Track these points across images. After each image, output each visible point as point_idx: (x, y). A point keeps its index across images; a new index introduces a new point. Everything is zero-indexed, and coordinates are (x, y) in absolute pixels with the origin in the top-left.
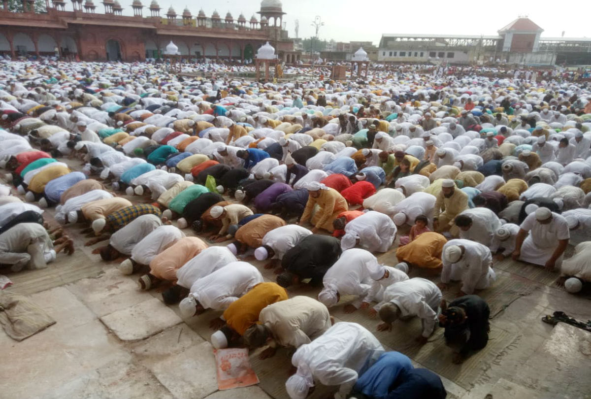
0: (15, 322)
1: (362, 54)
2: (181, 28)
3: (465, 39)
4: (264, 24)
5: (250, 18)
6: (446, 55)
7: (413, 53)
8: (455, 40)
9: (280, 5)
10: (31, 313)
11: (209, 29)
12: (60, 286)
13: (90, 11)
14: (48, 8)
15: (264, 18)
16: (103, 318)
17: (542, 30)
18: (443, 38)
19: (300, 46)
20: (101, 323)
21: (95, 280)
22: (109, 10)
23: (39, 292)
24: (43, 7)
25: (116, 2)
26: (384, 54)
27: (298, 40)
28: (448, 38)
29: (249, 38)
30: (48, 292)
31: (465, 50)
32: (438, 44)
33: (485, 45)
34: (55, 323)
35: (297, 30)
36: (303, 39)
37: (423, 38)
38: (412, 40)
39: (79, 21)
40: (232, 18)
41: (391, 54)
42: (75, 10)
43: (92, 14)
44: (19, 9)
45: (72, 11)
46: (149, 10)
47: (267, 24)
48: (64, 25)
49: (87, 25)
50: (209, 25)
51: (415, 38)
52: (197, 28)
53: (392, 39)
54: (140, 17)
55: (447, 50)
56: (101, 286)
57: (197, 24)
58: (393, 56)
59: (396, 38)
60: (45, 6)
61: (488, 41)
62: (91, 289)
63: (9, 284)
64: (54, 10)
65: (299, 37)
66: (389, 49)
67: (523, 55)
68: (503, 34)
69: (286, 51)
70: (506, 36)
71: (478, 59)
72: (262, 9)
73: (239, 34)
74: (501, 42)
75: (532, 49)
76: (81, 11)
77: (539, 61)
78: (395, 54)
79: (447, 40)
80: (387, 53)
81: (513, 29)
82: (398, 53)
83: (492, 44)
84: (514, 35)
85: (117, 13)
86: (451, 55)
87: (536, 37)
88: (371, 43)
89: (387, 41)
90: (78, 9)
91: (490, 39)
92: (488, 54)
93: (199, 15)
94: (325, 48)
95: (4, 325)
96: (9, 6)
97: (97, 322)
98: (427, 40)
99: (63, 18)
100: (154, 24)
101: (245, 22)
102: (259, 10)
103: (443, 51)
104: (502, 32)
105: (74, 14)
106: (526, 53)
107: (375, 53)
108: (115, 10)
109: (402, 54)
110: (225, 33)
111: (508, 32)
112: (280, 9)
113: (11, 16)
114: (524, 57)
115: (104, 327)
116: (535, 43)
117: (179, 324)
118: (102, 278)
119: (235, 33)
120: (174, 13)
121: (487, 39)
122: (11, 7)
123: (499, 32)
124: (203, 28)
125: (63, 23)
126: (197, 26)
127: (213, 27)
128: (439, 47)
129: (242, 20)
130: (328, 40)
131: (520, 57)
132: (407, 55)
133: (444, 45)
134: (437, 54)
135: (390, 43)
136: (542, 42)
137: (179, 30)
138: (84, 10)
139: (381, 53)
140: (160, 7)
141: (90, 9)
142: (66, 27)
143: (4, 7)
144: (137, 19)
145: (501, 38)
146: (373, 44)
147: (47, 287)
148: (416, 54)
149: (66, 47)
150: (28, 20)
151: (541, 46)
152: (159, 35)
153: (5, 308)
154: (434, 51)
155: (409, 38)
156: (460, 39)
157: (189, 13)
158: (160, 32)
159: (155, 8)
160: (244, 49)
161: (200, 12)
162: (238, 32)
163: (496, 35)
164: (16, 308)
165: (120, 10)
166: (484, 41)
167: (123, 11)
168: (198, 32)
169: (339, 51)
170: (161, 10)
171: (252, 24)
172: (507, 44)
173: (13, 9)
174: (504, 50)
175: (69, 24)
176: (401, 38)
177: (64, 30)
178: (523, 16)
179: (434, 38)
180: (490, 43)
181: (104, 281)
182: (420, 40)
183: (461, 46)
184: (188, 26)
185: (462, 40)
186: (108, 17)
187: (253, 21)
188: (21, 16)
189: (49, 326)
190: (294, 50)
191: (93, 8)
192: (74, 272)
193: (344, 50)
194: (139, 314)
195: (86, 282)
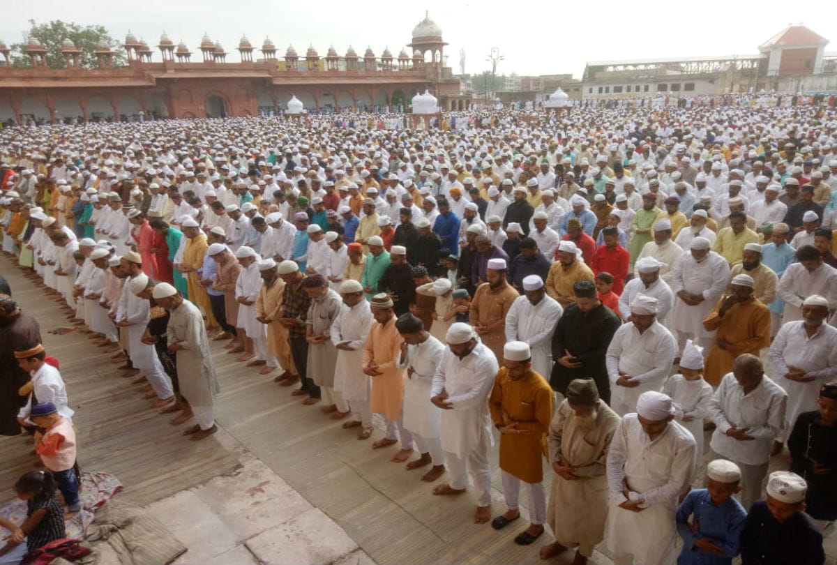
0: (134, 550)
1: (560, 97)
2: (305, 74)
3: (709, 62)
4: (418, 60)
5: (399, 54)
6: (683, 87)
7: (633, 87)
8: (694, 65)
9: (439, 32)
10: (152, 535)
11: (342, 72)
12: (186, 489)
13: (184, 60)
14: (130, 61)
15: (418, 52)
16: (249, 542)
17: (826, 42)
18: (677, 63)
19: (468, 85)
20: (247, 551)
21: (230, 478)
22: (209, 57)
23: (159, 500)
24: (124, 58)
25: (217, 45)
26: (591, 91)
27: (465, 77)
28: (683, 62)
29: (398, 81)
30: (171, 500)
31: (711, 78)
32: (670, 72)
33: (740, 68)
34: (186, 551)
35: (462, 64)
36: (472, 75)
37: (646, 65)
38: (631, 68)
39: (170, 74)
40: (373, 55)
41: (600, 90)
42: (165, 60)
43: (187, 64)
44: (94, 63)
45: (161, 61)
46: (261, 52)
47: (423, 60)
48: (151, 81)
49: (180, 79)
50: (342, 67)
51: (635, 65)
52: (326, 73)
53: (601, 68)
54: (250, 62)
55: (683, 80)
56: (240, 489)
57: (326, 67)
58: (604, 94)
59: (607, 66)
60: (126, 56)
61: (745, 62)
62: (227, 494)
63: (120, 487)
64: (138, 62)
65: (466, 72)
66: (597, 83)
67: (799, 81)
68: (767, 52)
69: (449, 95)
70: (771, 54)
71: (731, 91)
72: (414, 40)
73: (384, 77)
74: (764, 63)
75: (812, 69)
76: (172, 60)
77: (825, 87)
78: (607, 91)
79: (683, 65)
80: (596, 89)
81: (782, 43)
82: (611, 89)
83: (750, 67)
84: (784, 50)
85: (219, 60)
86: (690, 87)
87: (819, 51)
88: (571, 75)
89: (593, 73)
90: (168, 58)
91: (747, 60)
92: (745, 82)
93: (329, 55)
94: (504, 85)
95: (120, 554)
96: (80, 61)
97: (242, 548)
98: (652, 67)
99: (148, 72)
100: (269, 71)
101: (391, 60)
102: (411, 42)
103: (677, 82)
104: (765, 48)
105: (163, 67)
106: (804, 77)
107: (577, 90)
108: (216, 56)
109: (618, 90)
110: (365, 77)
111: (774, 47)
112: (440, 39)
113: (84, 74)
114: (802, 83)
115: (252, 556)
116: (817, 59)
117: (354, 551)
118: (240, 475)
119: (379, 75)
120: (295, 54)
121: (742, 60)
122: (83, 61)
123: (760, 48)
124: (334, 72)
125: (150, 78)
126: (326, 70)
127: (348, 70)
128: (672, 76)
129: (387, 57)
130: (508, 75)
131: (795, 83)
132: (624, 91)
133: (679, 73)
134: (669, 87)
135: (598, 75)
136: (828, 58)
137: (303, 78)
138: (177, 60)
139: (586, 90)
140: (276, 47)
141: (184, 57)
142: (154, 84)
143: (75, 62)
144: (245, 66)
145: (764, 56)
146: (574, 78)
147: (170, 491)
148: (638, 89)
149: (153, 110)
150: (105, 78)
151: (826, 64)
152: (276, 85)
153: (119, 528)
154: (664, 83)
155: (625, 66)
156: (702, 62)
157: (316, 53)
158: (277, 82)
159: (268, 49)
160: (391, 96)
161: (330, 50)
162: (382, 74)
163: (756, 54)
164: (134, 528)
165: (223, 55)
166: (739, 63)
167: (227, 57)
168: (328, 78)
169: (526, 90)
170: (277, 52)
171: (401, 62)
172: (774, 66)
173: (86, 63)
174: (769, 74)
175: (157, 79)
176: (615, 66)
177: (151, 87)
178: (796, 24)
179: (663, 63)
180: (747, 65)
181: (243, 480)
182: (642, 67)
183: (703, 73)
184: (313, 71)
185: (705, 64)
186: (208, 65)
187: (403, 58)
188: (96, 73)
189: (178, 556)
190: (461, 94)
191: (188, 55)
192: (201, 466)
193: (532, 88)
194: (297, 535)
195: (219, 482)
